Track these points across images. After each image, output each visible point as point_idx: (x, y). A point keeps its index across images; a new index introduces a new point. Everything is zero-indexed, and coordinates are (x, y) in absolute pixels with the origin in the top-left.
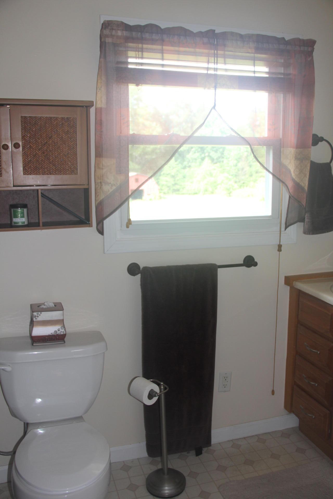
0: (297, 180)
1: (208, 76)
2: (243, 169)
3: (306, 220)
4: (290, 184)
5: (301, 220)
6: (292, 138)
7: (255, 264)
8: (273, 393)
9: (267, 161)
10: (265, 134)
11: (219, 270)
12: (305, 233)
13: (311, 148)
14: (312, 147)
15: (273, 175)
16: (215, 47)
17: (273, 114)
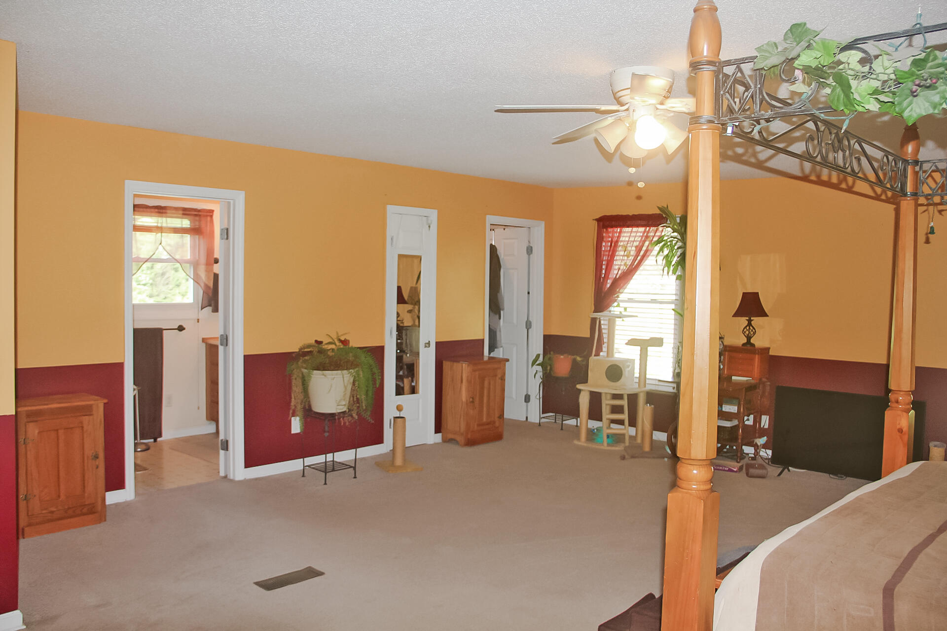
0: (207, 283)
1: (157, 227)
2: (163, 274)
3: (213, 305)
4: (202, 285)
5: (210, 305)
6: (203, 260)
7: (184, 329)
8: (199, 409)
9: (190, 272)
10: (189, 257)
11: (164, 332)
12: (213, 312)
13: (213, 265)
14: (215, 265)
15: (193, 280)
16: (160, 215)
17: (193, 247)
